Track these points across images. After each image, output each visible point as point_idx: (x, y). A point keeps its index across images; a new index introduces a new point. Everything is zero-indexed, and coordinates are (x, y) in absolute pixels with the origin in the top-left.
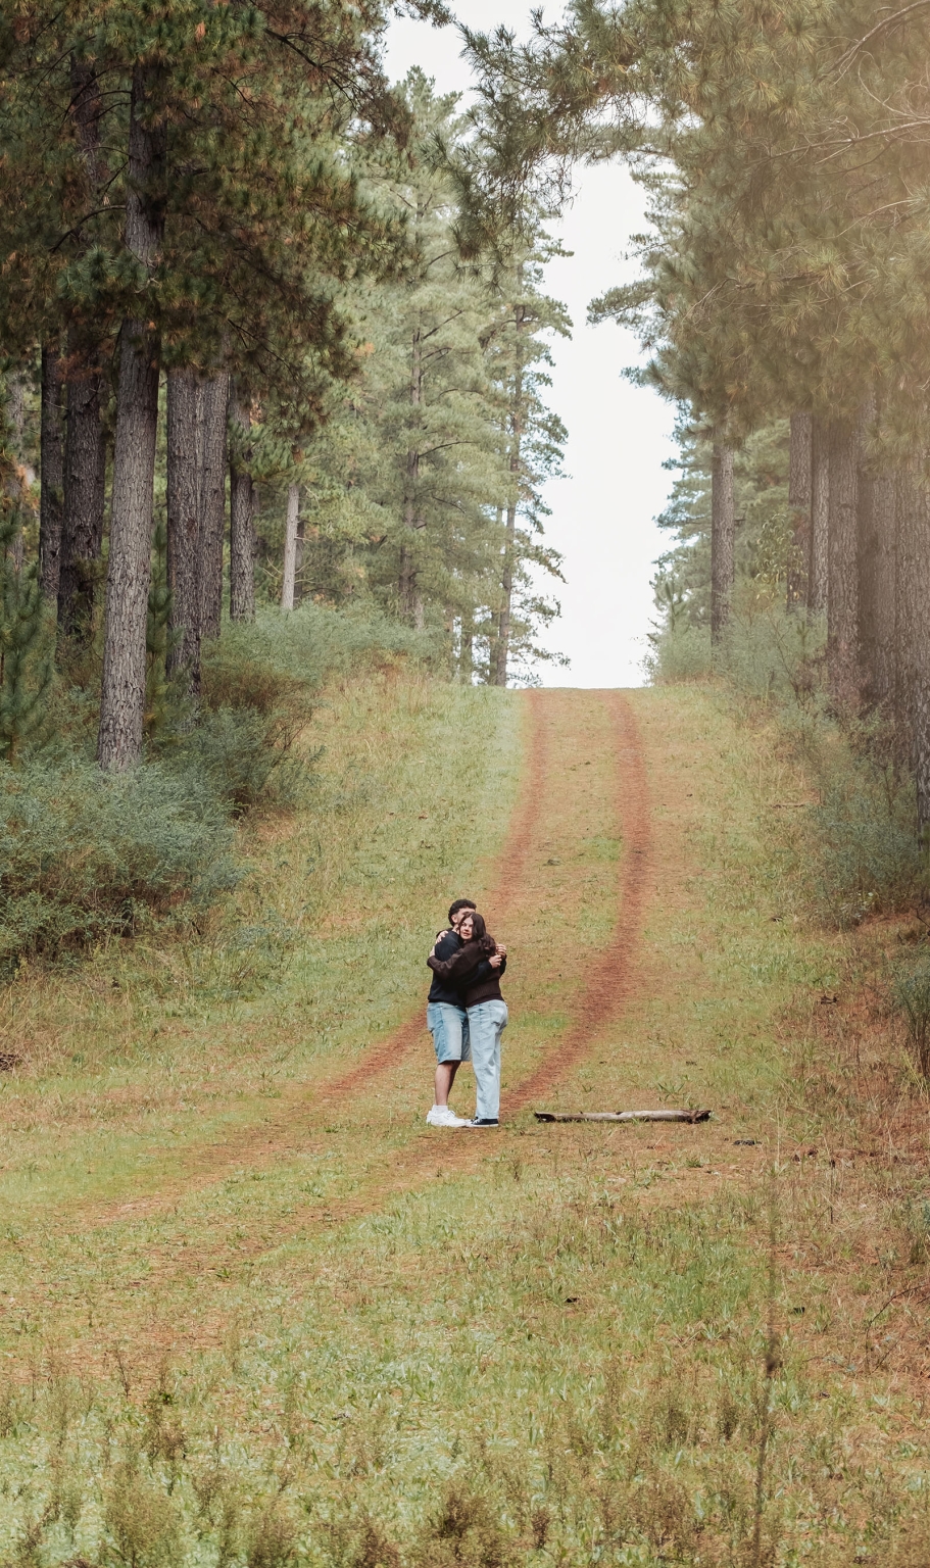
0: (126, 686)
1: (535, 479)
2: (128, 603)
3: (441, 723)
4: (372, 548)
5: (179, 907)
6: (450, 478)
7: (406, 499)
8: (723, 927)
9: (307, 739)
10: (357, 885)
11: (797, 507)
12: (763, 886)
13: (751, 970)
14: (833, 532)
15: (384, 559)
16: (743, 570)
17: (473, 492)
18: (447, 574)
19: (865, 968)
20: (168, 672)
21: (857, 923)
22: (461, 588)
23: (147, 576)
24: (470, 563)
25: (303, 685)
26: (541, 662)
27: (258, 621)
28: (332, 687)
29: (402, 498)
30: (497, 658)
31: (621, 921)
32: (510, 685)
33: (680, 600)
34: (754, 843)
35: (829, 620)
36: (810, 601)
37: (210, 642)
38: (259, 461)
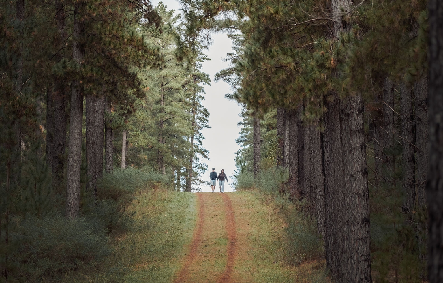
0: (74, 193)
1: (199, 128)
2: (74, 168)
3: (171, 203)
4: (149, 150)
5: (91, 261)
6: (173, 128)
7: (160, 134)
8: (259, 265)
9: (130, 209)
10: (146, 254)
11: (279, 136)
12: (271, 252)
13: (267, 278)
14: (290, 144)
15: (153, 153)
16: (263, 155)
17: (180, 132)
18: (172, 157)
19: (302, 277)
20: (87, 189)
21: (299, 264)
22: (177, 162)
23: (80, 159)
24: (180, 154)
25: (129, 192)
26: (202, 184)
27: (114, 173)
28: (137, 193)
29: (158, 134)
30: (188, 183)
31: (227, 264)
32: (192, 191)
33: (244, 165)
34: (267, 239)
35: (290, 171)
36: (283, 165)
37: (99, 180)
38: (114, 123)
